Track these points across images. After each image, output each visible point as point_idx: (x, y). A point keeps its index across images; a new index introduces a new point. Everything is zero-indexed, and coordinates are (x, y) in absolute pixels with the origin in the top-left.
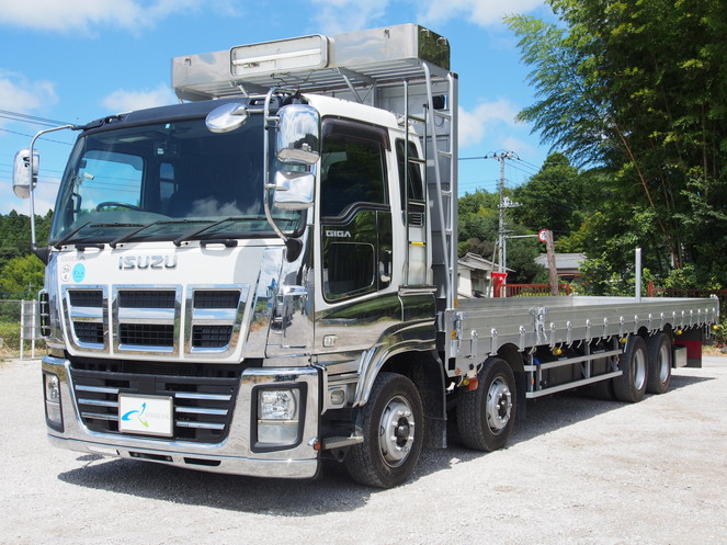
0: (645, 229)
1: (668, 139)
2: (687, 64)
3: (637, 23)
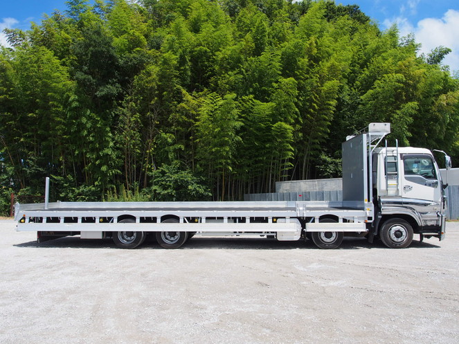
0: (10, 173)
1: (22, 140)
2: (30, 115)
3: (10, 96)
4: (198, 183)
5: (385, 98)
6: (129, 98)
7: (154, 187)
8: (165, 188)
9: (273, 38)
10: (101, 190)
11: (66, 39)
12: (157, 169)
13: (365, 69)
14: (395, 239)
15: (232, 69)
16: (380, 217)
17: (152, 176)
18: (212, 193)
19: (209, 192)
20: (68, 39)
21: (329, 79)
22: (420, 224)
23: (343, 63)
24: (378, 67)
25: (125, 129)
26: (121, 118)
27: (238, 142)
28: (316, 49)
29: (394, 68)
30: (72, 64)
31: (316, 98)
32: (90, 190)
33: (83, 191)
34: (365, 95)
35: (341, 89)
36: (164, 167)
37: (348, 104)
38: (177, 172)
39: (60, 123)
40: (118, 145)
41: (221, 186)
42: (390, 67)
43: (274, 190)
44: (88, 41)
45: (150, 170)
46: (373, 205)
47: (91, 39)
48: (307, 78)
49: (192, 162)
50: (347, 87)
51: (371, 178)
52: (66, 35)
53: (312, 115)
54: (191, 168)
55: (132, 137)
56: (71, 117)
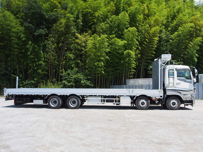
2: (1, 44)
4: (86, 80)
5: (184, 36)
6: (51, 35)
7: (64, 82)
8: (69, 82)
9: (125, 4)
10: (37, 83)
11: (19, 5)
12: (65, 72)
13: (174, 20)
14: (172, 106)
15: (104, 21)
16: (166, 96)
17: (63, 76)
18: (93, 85)
19: (92, 84)
20: (20, 4)
21: (154, 26)
22: (183, 99)
23: (162, 18)
24: (181, 20)
25: (49, 52)
26: (47, 46)
27: (107, 59)
28: (147, 10)
29: (189, 20)
30: (22, 18)
31: (147, 36)
32: (31, 83)
33: (27, 83)
34: (173, 35)
35: (161, 31)
36: (69, 71)
37: (165, 39)
38: (75, 74)
39: (16, 48)
40: (46, 60)
41: (98, 81)
42: (187, 20)
43: (125, 84)
44: (30, 6)
45: (62, 73)
46: (163, 91)
47: (31, 5)
48: (143, 26)
49: (83, 69)
50: (164, 30)
51: (162, 79)
52: (19, 2)
53: (145, 45)
54: (83, 72)
55: (53, 56)
56: (22, 45)
